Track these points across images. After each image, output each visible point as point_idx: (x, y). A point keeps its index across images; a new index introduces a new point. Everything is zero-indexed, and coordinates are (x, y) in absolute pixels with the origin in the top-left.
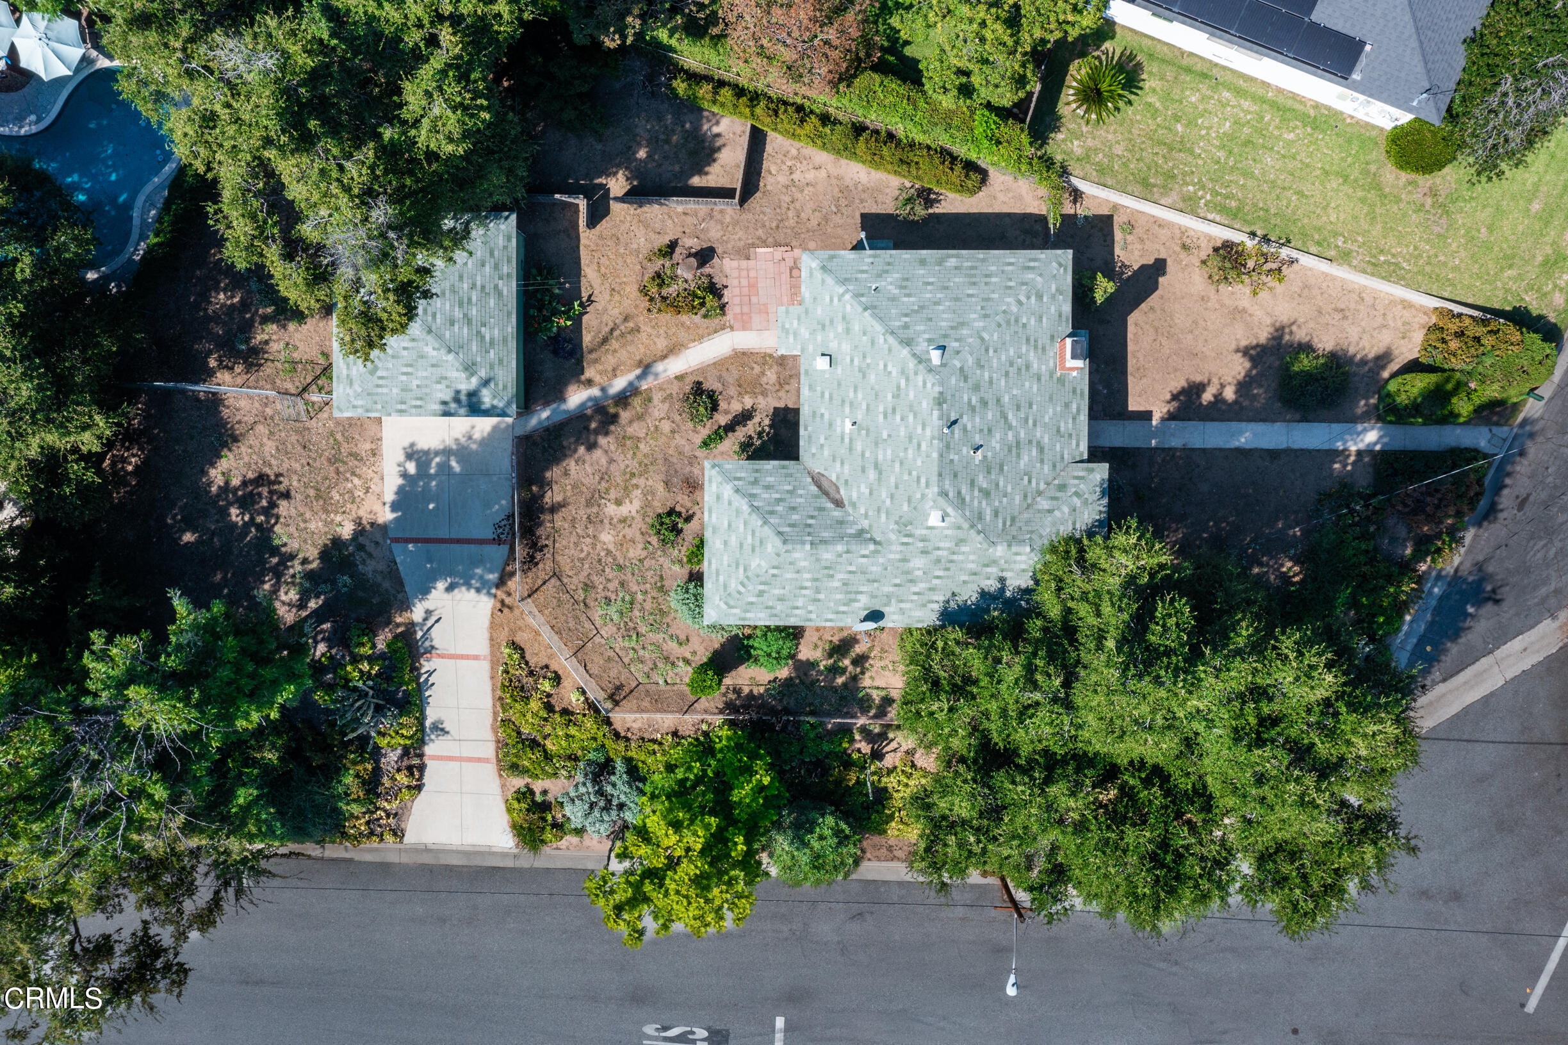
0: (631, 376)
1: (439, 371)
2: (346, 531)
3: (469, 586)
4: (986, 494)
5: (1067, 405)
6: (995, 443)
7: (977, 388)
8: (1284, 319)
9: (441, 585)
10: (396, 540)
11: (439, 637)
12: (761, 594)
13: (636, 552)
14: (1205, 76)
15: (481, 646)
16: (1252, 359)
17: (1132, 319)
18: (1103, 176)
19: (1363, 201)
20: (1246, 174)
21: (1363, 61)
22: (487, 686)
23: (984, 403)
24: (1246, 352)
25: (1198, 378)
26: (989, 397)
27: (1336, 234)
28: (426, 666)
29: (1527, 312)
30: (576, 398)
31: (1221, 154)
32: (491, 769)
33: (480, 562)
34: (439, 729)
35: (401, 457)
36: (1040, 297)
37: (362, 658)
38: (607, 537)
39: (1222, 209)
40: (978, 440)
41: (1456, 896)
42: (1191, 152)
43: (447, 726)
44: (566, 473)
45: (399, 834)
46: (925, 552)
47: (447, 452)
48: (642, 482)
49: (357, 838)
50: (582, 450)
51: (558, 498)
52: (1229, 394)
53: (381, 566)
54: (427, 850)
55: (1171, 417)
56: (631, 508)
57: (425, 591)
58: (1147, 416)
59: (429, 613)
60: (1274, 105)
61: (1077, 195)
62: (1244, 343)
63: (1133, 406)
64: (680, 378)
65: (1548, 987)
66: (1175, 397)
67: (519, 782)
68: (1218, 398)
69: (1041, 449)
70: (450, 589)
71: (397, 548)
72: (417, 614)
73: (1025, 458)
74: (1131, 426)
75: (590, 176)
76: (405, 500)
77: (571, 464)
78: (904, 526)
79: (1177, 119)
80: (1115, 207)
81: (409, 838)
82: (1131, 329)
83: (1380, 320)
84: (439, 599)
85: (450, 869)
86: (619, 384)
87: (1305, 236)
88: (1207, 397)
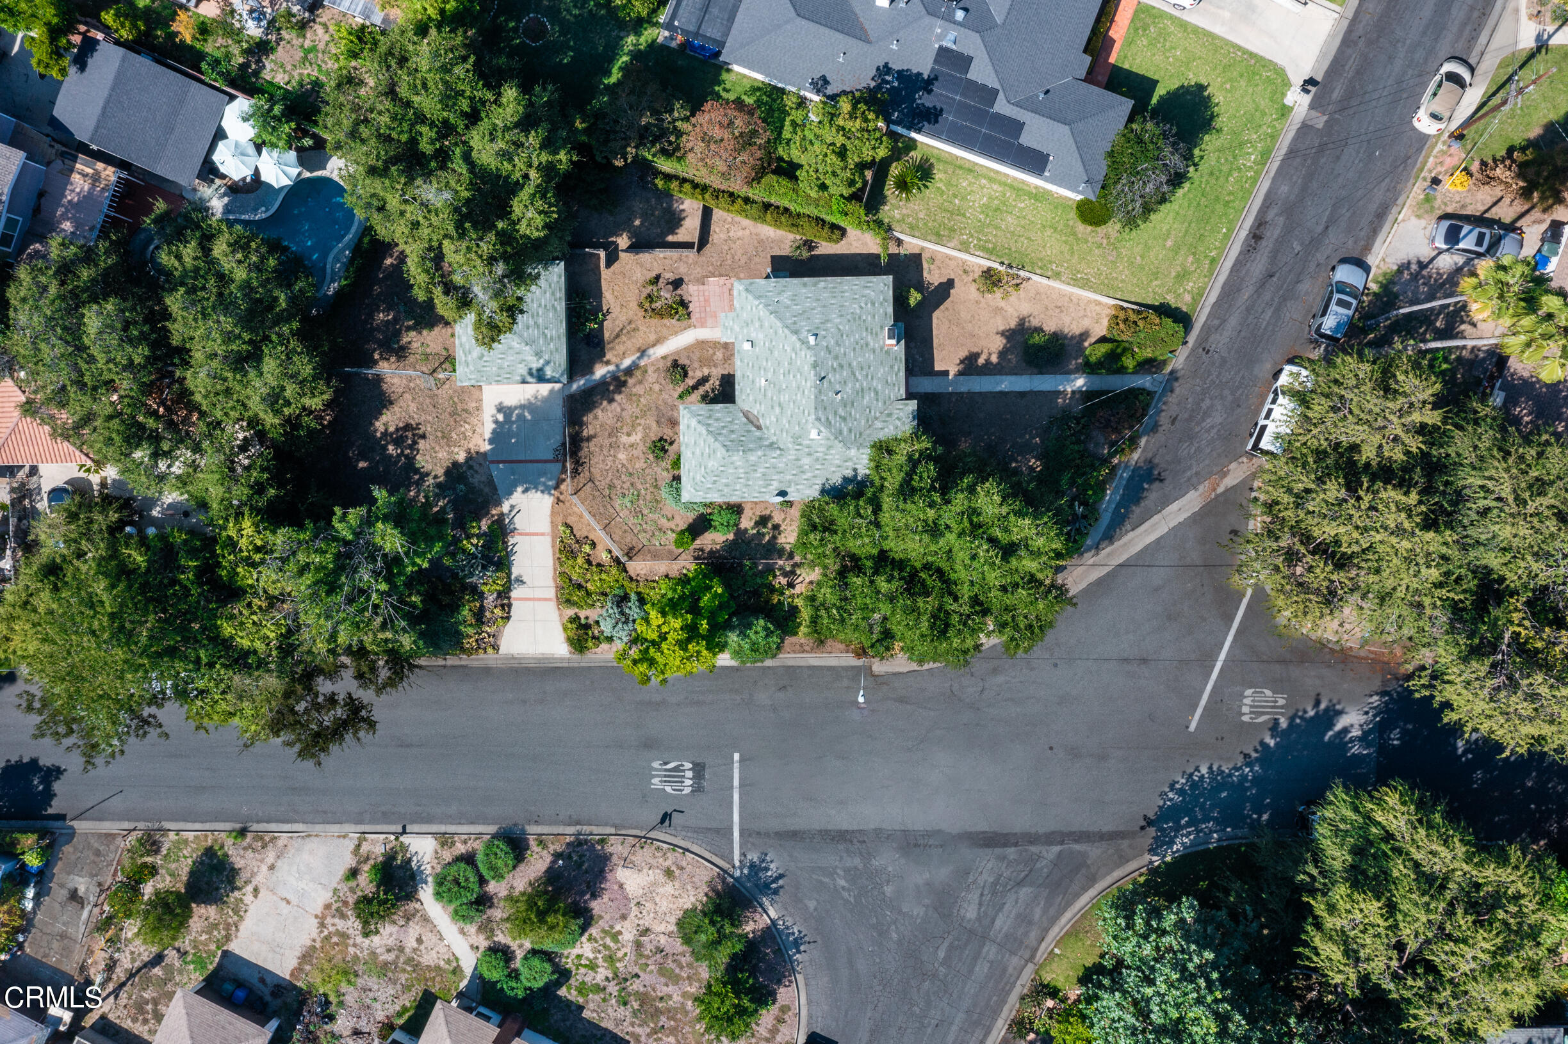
0: (634, 358)
1: (521, 357)
2: (461, 457)
3: (537, 490)
4: (844, 419)
5: (892, 367)
6: (849, 389)
7: (836, 358)
8: (1025, 313)
9: (520, 489)
10: (493, 462)
11: (519, 522)
12: (715, 482)
13: (640, 464)
14: (970, 171)
15: (546, 527)
16: (1007, 338)
17: (935, 315)
18: (913, 230)
19: (1066, 242)
20: (997, 228)
21: (1049, 166)
22: (550, 552)
23: (841, 366)
24: (1003, 334)
25: (975, 350)
26: (844, 363)
27: (1051, 262)
28: (511, 541)
29: (1168, 305)
30: (600, 371)
31: (982, 216)
32: (552, 605)
33: (544, 474)
34: (520, 581)
35: (494, 411)
36: (873, 304)
37: (473, 535)
38: (622, 456)
39: (984, 249)
40: (838, 388)
41: (1144, 661)
42: (964, 215)
43: (524, 579)
44: (596, 418)
45: (496, 647)
46: (809, 454)
47: (522, 407)
48: (642, 421)
49: (469, 652)
50: (605, 403)
51: (591, 432)
52: (994, 359)
53: (483, 479)
54: (513, 658)
55: (960, 373)
56: (636, 438)
57: (510, 493)
58: (946, 373)
59: (512, 507)
60: (1012, 187)
61: (899, 242)
62: (1001, 328)
63: (937, 368)
64: (664, 358)
65: (1202, 716)
66: (962, 362)
67: (571, 612)
68: (988, 361)
69: (876, 393)
70: (526, 491)
71: (492, 466)
72: (505, 508)
73: (867, 398)
74: (937, 380)
75: (606, 236)
76: (496, 437)
77: (598, 412)
78: (797, 439)
79: (955, 196)
80: (923, 248)
81: (503, 650)
82: (935, 321)
83: (1082, 313)
84: (518, 498)
85: (528, 669)
86: (626, 363)
87: (1033, 263)
88: (981, 361)
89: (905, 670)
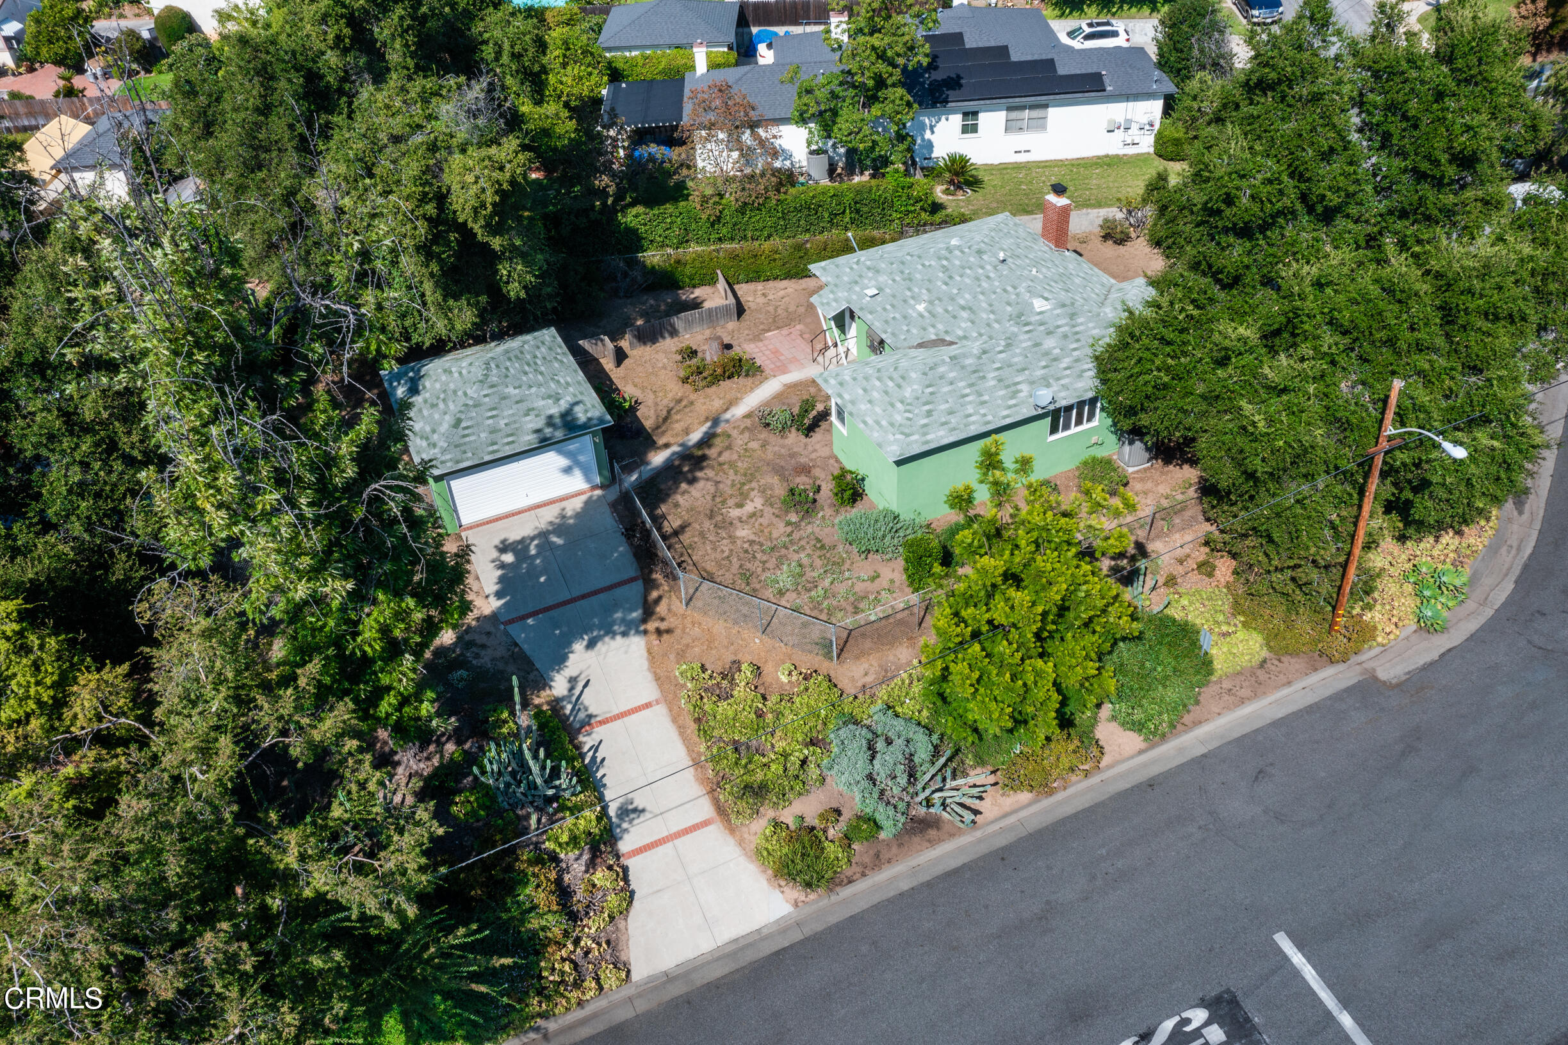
0: (704, 428)
1: (523, 406)
3: (614, 634)
9: (579, 647)
10: (511, 622)
11: (593, 702)
12: (929, 413)
13: (780, 530)
15: (648, 690)
22: (672, 732)
28: (587, 741)
30: (658, 459)
32: (715, 834)
33: (616, 606)
34: (629, 811)
38: (743, 532)
43: (639, 803)
44: (677, 505)
45: (622, 967)
46: (1049, 333)
48: (754, 484)
50: (684, 486)
51: (676, 524)
53: (501, 652)
54: (669, 978)
56: (755, 503)
57: (560, 660)
59: (573, 681)
64: (748, 416)
67: (758, 827)
70: (591, 645)
71: (514, 629)
72: (559, 686)
76: (508, 584)
77: (678, 498)
78: (1019, 318)
81: (639, 973)
84: (579, 659)
85: (715, 988)
86: (695, 437)
89: (1435, 655)
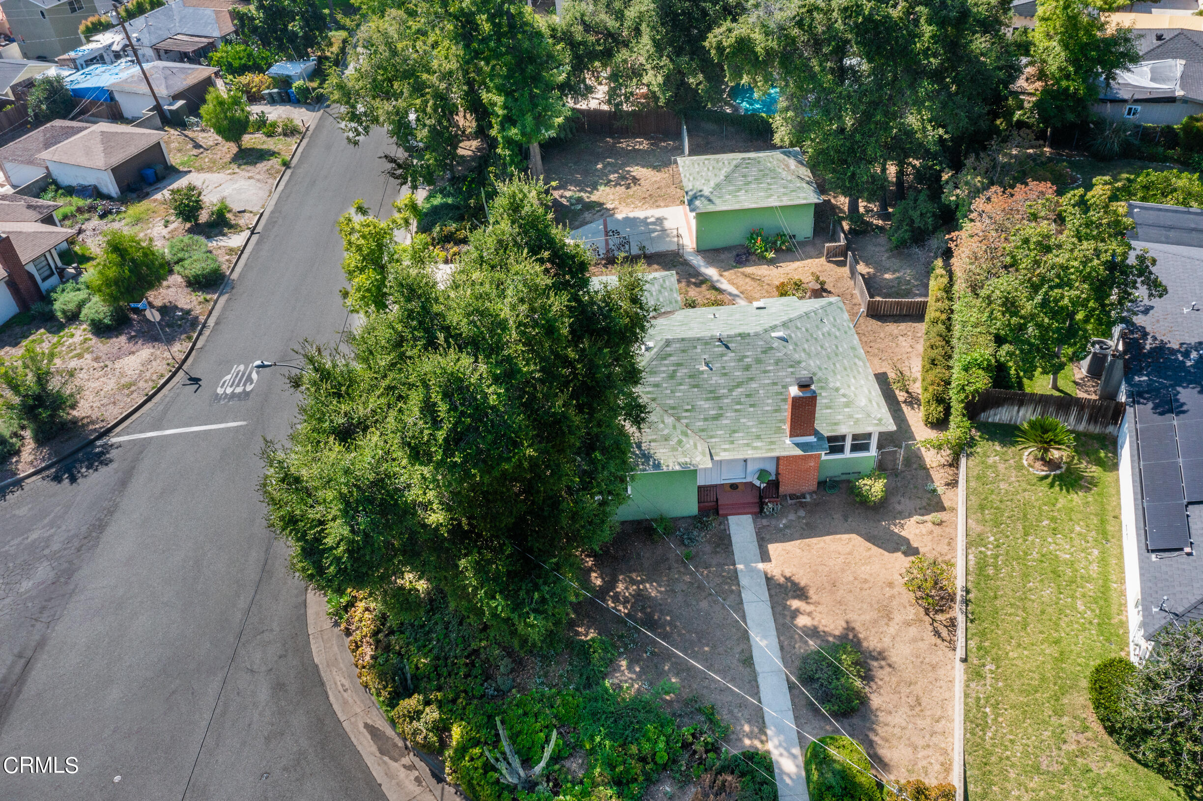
0: (732, 290)
1: (712, 178)
2: (609, 206)
4: (672, 376)
5: (758, 435)
6: (715, 379)
8: (895, 656)
10: (605, 222)
14: (1104, 533)
16: (843, 638)
17: (854, 536)
19: (1043, 679)
20: (1025, 576)
24: (849, 628)
25: (811, 593)
27: (996, 660)
31: (1035, 555)
35: (657, 216)
39: (981, 566)
40: (716, 366)
42: (1026, 534)
47: (663, 230)
50: (675, 276)
52: (802, 621)
55: (769, 579)
58: (765, 557)
60: (1105, 590)
62: (857, 626)
63: (773, 548)
66: (788, 579)
68: (796, 613)
69: (716, 418)
71: (601, 221)
73: (706, 405)
74: (753, 547)
76: (630, 221)
77: (665, 272)
79: (1053, 520)
80: (953, 509)
82: (846, 536)
86: (724, 286)
87: (983, 634)
88: (795, 604)
